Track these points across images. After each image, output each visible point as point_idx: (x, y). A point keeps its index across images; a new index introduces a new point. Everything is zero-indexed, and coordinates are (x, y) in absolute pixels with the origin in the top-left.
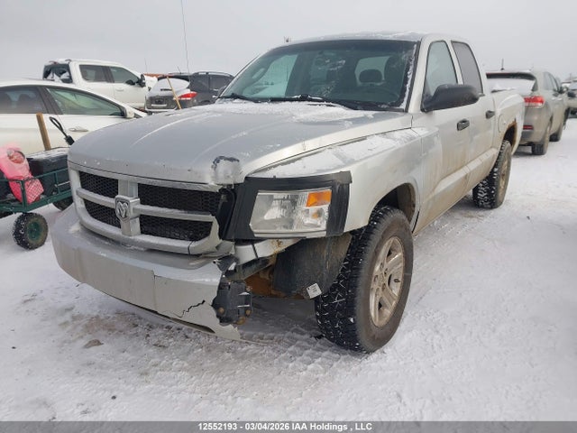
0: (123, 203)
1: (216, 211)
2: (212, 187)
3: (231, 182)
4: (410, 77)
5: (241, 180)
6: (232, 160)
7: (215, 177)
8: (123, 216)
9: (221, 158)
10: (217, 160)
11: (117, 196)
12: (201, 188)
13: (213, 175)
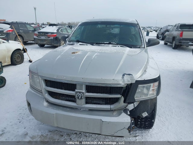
0: (80, 93)
1: (121, 93)
2: (123, 85)
3: (130, 83)
4: (141, 36)
5: (134, 82)
6: (129, 75)
7: (124, 81)
8: (80, 98)
9: (125, 74)
10: (124, 75)
11: (76, 90)
12: (119, 86)
13: (122, 81)
